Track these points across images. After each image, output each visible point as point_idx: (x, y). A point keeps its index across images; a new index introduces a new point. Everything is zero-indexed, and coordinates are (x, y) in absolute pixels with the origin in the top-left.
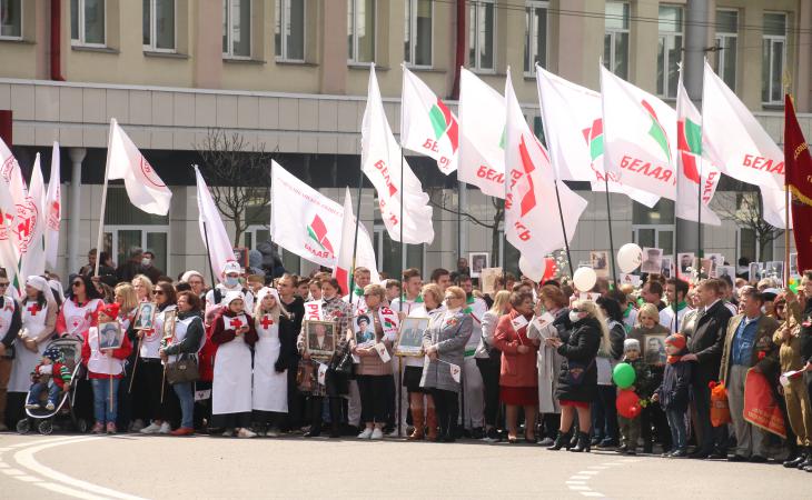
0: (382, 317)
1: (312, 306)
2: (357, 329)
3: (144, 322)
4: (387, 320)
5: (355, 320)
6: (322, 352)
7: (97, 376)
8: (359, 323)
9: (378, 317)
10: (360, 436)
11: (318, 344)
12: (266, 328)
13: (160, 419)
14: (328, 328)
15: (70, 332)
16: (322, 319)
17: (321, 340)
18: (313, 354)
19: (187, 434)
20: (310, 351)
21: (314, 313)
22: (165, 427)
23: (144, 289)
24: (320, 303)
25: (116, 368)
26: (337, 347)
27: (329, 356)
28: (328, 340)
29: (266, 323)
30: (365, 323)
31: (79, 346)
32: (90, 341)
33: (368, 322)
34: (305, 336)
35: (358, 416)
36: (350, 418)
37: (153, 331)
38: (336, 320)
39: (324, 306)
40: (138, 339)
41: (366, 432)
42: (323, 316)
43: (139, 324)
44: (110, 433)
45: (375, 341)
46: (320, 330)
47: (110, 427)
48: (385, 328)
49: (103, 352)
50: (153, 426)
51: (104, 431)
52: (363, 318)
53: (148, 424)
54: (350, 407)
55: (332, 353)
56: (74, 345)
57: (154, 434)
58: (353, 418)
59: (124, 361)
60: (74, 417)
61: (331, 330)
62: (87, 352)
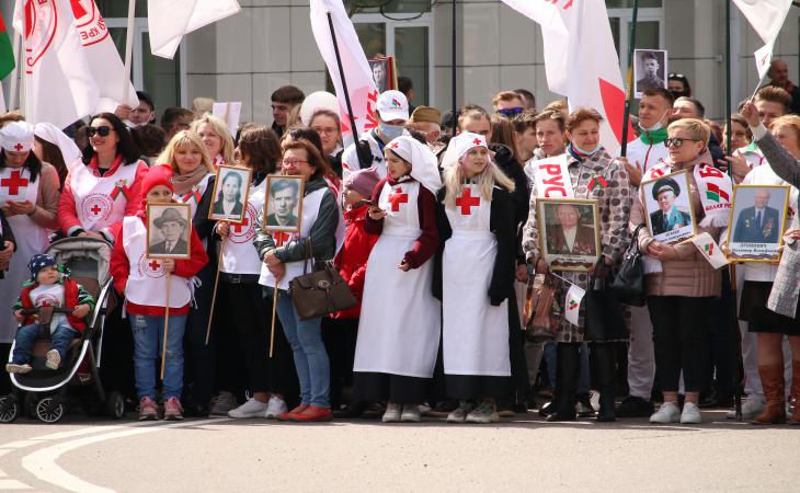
0: (702, 182)
1: (548, 167)
2: (652, 206)
3: (228, 206)
4: (712, 187)
5: (649, 189)
6: (575, 259)
7: (144, 310)
8: (656, 195)
9: (695, 183)
10: (654, 417)
11: (565, 243)
12: (466, 212)
13: (265, 390)
14: (583, 212)
15: (87, 226)
16: (571, 196)
17: (570, 236)
18: (555, 263)
19: (320, 419)
20: (549, 257)
21: (555, 183)
22: (275, 405)
23: (216, 140)
24: (563, 160)
25: (181, 294)
26: (602, 247)
27: (588, 265)
28: (585, 235)
29: (466, 203)
30: (670, 194)
31: (105, 252)
32: (126, 244)
33: (677, 191)
34: (537, 226)
35: (649, 380)
36: (631, 383)
37: (245, 222)
38: (600, 194)
39: (573, 166)
40: (218, 237)
41: (665, 411)
42: (572, 189)
43: (219, 209)
44: (173, 419)
45: (691, 228)
46: (568, 216)
47: (171, 407)
48: (706, 203)
49: (154, 266)
50: (252, 404)
51: (160, 416)
52: (663, 184)
53: (242, 401)
54: (631, 362)
55: (594, 260)
56: (95, 250)
57: (255, 419)
58: (639, 384)
59: (193, 280)
60: (100, 388)
61: (589, 216)
62: (121, 265)
